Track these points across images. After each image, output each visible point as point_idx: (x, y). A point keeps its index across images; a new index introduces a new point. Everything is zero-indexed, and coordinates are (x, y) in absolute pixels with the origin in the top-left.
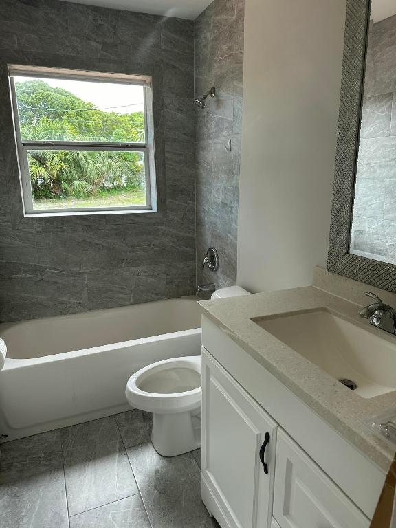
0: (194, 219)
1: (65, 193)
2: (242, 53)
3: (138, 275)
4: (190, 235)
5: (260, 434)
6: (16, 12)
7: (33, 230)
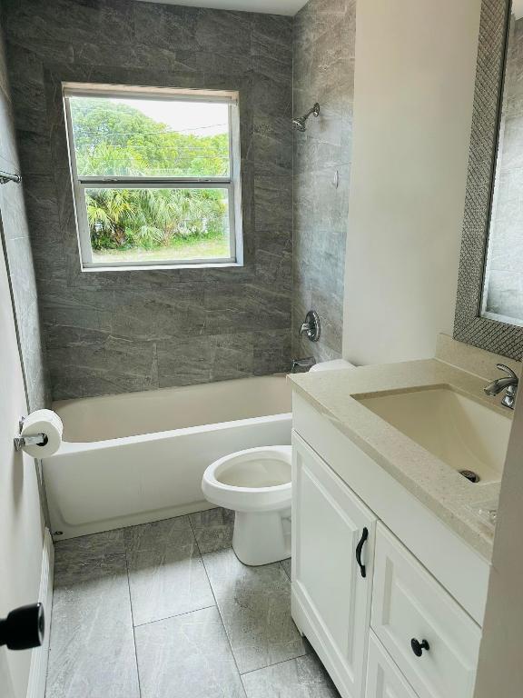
0: (290, 275)
1: (130, 243)
2: (353, 60)
3: (219, 345)
4: (284, 296)
6: (72, 17)
7: (93, 288)
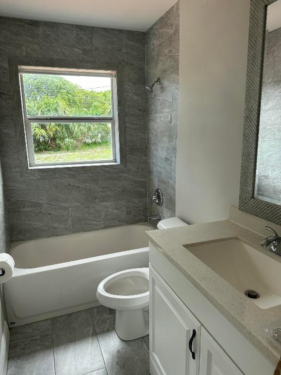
0: (146, 168)
1: (59, 147)
2: (178, 55)
3: (107, 208)
4: (143, 180)
5: (190, 330)
6: (25, 31)
7: (35, 178)
